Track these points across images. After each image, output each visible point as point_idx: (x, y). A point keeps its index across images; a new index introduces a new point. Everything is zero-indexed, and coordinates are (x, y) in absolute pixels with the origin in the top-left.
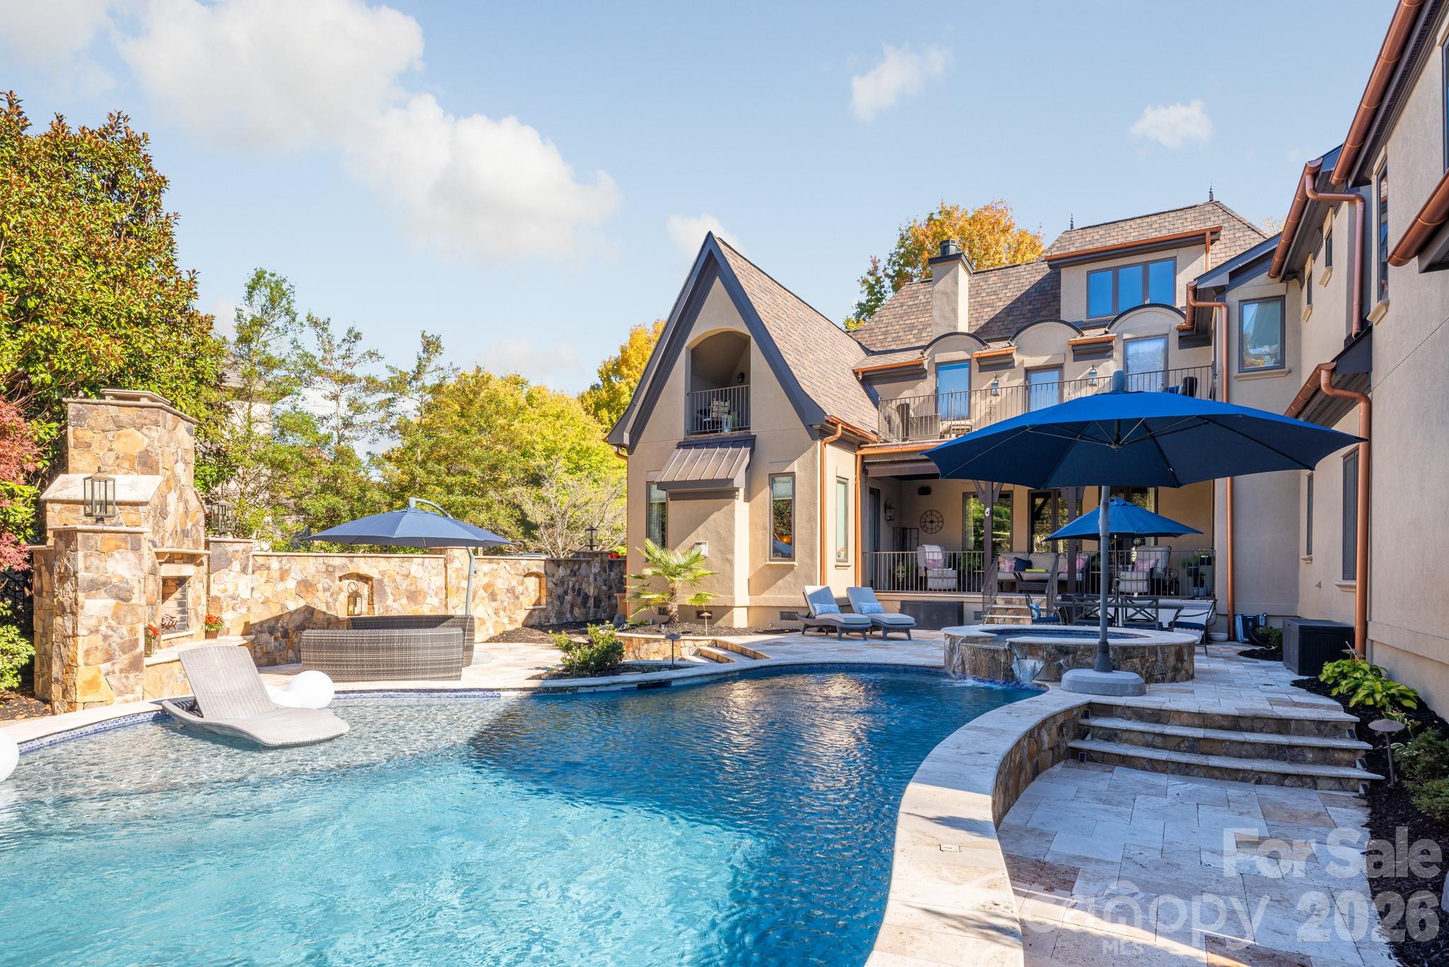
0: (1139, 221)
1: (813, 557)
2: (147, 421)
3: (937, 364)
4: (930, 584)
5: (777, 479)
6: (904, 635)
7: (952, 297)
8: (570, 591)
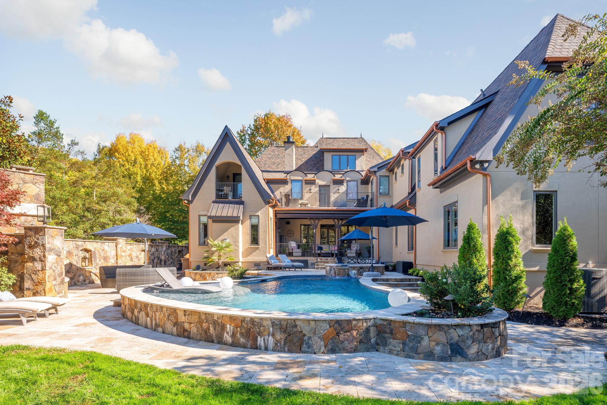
0: (342, 139)
1: (266, 244)
2: (38, 181)
3: (292, 180)
4: (294, 254)
5: (252, 217)
6: (300, 270)
7: (291, 156)
8: (156, 258)
